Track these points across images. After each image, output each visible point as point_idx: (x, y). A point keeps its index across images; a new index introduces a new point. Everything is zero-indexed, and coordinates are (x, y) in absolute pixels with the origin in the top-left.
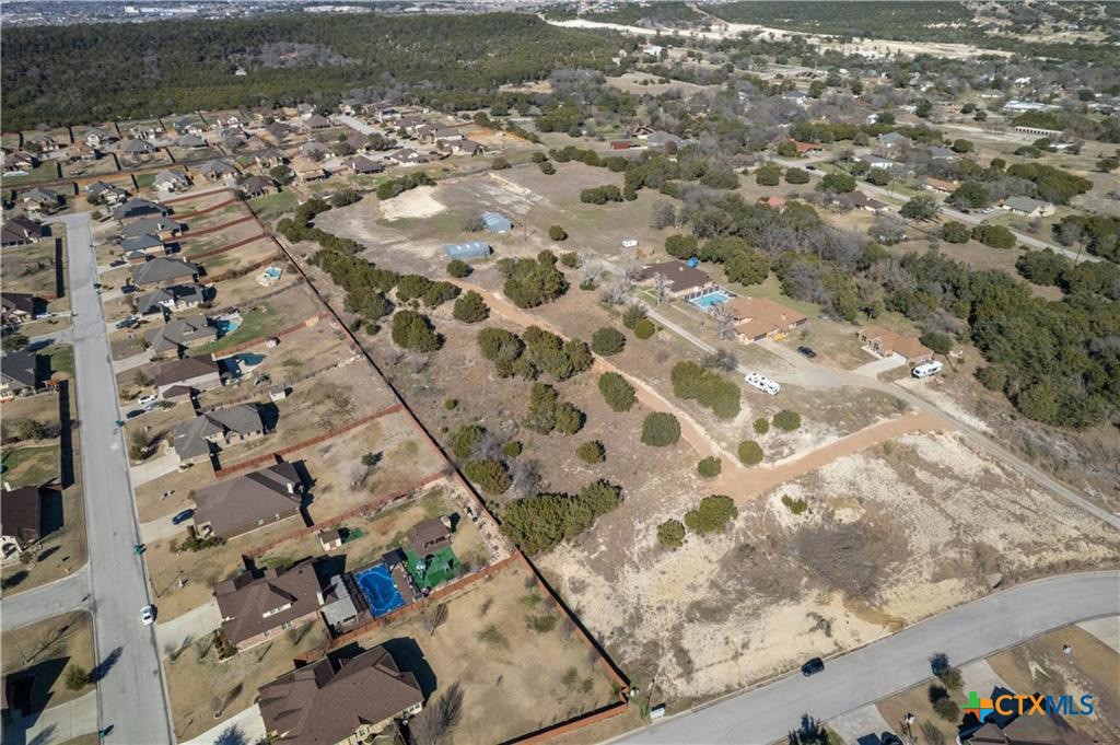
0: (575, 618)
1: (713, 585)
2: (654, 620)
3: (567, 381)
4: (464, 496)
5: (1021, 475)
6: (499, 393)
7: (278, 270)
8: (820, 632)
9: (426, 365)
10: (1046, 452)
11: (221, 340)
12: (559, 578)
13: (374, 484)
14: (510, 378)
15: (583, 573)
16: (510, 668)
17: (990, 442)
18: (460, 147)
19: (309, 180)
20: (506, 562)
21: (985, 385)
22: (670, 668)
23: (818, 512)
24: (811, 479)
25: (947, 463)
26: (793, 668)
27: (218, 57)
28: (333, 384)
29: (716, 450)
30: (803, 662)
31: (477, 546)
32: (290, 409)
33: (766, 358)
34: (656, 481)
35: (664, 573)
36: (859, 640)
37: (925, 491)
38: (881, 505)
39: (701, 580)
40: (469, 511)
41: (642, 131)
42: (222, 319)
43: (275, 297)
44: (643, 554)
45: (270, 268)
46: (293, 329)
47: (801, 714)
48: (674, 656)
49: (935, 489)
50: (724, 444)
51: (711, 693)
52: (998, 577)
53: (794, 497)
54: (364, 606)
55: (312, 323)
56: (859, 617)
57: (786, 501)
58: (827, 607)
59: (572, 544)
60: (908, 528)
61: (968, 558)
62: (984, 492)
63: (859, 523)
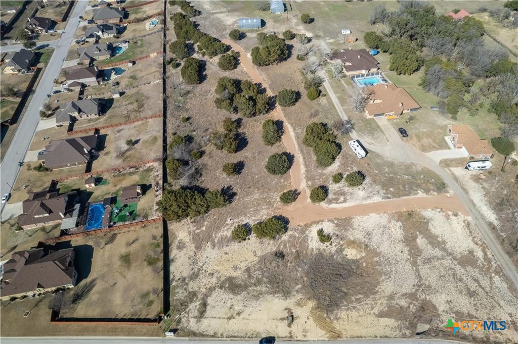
0: (168, 263)
1: (248, 270)
2: (203, 280)
3: (252, 118)
6: (214, 118)
8: (286, 322)
9: (188, 92)
11: (112, 58)
12: (175, 237)
13: (127, 156)
15: (187, 239)
16: (123, 279)
22: (193, 311)
23: (336, 246)
24: (344, 223)
26: (256, 337)
28: (143, 94)
29: (303, 186)
30: (264, 336)
31: (149, 206)
32: (118, 104)
33: (373, 130)
34: (257, 196)
35: (226, 254)
36: (305, 336)
37: (415, 252)
38: (378, 254)
39: (243, 265)
40: (157, 185)
43: (148, 37)
44: (222, 239)
45: (154, 19)
46: (144, 57)
48: (200, 305)
49: (423, 254)
50: (309, 183)
51: (204, 333)
52: (426, 327)
53: (326, 232)
55: (153, 56)
56: (315, 322)
57: (320, 232)
58: (300, 308)
59: (192, 220)
60: (385, 275)
61: (413, 309)
62: (458, 267)
63: (357, 261)
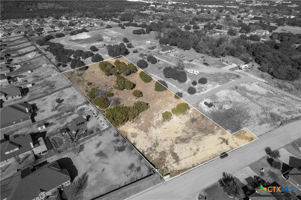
0: (133, 146)
1: (184, 131)
2: (163, 144)
3: (129, 76)
4: (92, 110)
5: (279, 93)
6: (106, 80)
7: (35, 53)
8: (224, 144)
9: (81, 74)
10: (285, 87)
11: (12, 72)
12: (127, 133)
13: (60, 108)
14: (110, 76)
15: (136, 131)
16: (108, 165)
17: (267, 85)
18: (97, 24)
19: (49, 32)
20: (107, 129)
21: (262, 71)
22: (170, 160)
23: (217, 107)
24: (213, 96)
25: (256, 91)
26: (216, 156)
27: (24, 6)
28: (49, 81)
29: (180, 91)
30: (220, 154)
31: (96, 125)
32: (33, 89)
33: (193, 66)
34: (160, 101)
35: (165, 129)
36: (238, 145)
37: (251, 98)
38: (237, 103)
39: (179, 130)
40: (94, 114)
41: (151, 20)
42: (14, 66)
43: (33, 60)
44: (157, 123)
45: (33, 53)
46: (37, 68)
47: (222, 172)
48: (172, 155)
49: (254, 98)
50: (183, 89)
51: (187, 168)
52: (280, 123)
53: (208, 102)
54: (51, 148)
55: (44, 65)
56: (237, 138)
57: (206, 103)
58: (225, 135)
59: (131, 122)
60: (248, 109)
61: (269, 117)
62: (269, 98)
63: (231, 109)
